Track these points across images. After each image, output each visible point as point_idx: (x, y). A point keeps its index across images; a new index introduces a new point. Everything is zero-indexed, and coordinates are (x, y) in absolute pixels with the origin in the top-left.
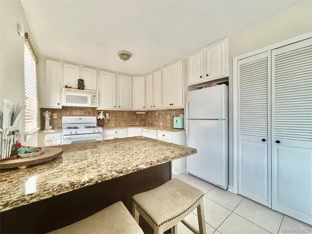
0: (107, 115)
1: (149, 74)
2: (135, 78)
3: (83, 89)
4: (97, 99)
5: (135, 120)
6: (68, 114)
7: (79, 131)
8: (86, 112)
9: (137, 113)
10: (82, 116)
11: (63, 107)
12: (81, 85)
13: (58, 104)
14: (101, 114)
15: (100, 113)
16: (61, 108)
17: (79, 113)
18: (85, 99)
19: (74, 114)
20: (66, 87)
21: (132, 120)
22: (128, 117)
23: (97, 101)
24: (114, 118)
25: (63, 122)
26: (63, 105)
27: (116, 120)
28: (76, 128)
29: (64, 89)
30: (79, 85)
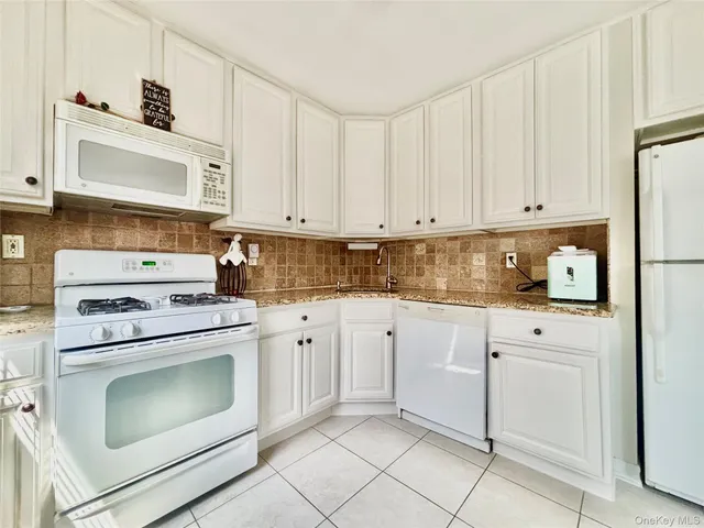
0: (254, 249)
1: (405, 109)
2: (351, 125)
3: (167, 127)
4: (228, 179)
5: (335, 272)
6: (90, 243)
7: (150, 323)
8: (171, 237)
9: (351, 247)
10: (154, 251)
11: (58, 197)
12: (157, 107)
13: (32, 181)
14: (235, 245)
15: (229, 241)
16: (49, 202)
17: (139, 236)
18: (175, 175)
19: (119, 243)
20: (81, 99)
21: (327, 271)
22: (319, 261)
23: (226, 187)
24: (274, 263)
25: (60, 276)
26: (60, 188)
27: (281, 272)
28: (130, 304)
29: (67, 109)
30: (146, 106)
